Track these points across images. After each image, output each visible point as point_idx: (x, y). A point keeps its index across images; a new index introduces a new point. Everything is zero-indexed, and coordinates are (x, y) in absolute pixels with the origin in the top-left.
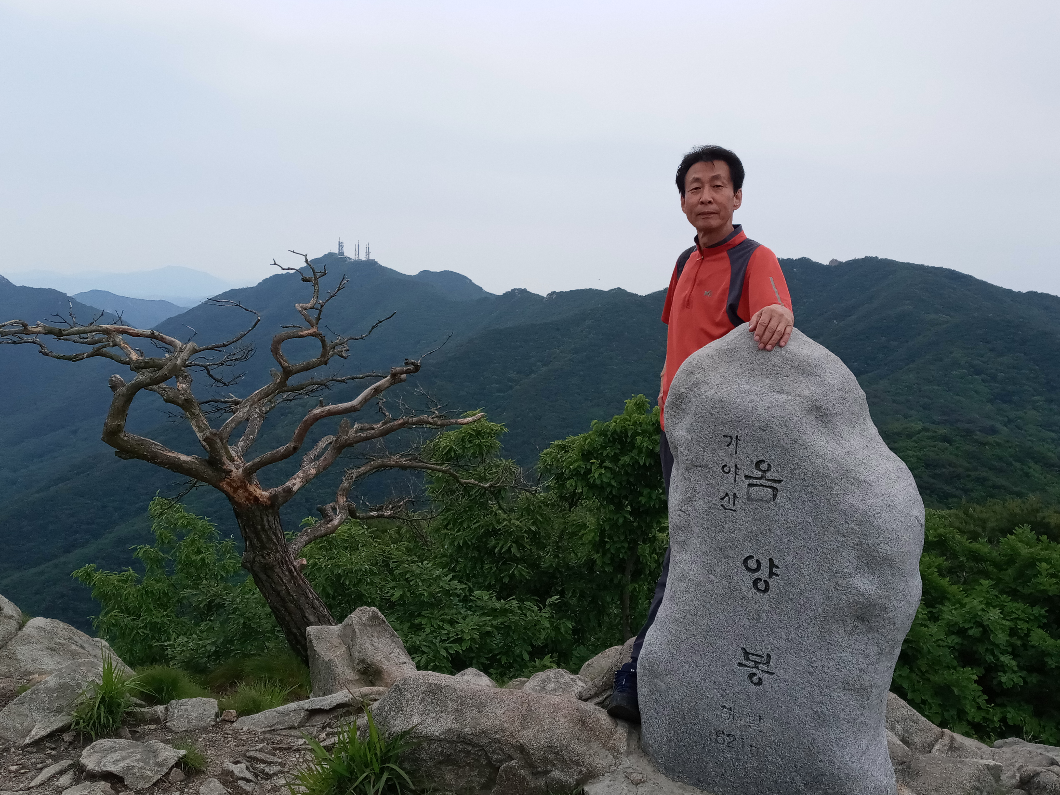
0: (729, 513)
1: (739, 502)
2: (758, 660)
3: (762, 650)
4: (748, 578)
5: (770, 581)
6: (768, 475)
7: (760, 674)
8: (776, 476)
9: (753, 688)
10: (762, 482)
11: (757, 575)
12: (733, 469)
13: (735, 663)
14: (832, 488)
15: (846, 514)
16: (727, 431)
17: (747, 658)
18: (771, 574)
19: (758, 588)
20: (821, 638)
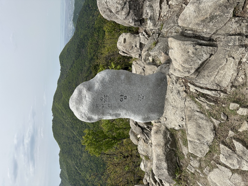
0: (112, 105)
1: (110, 103)
2: (139, 97)
3: (137, 96)
6: (104, 98)
7: (142, 97)
8: (104, 96)
9: (144, 98)
11: (124, 99)
12: (103, 105)
13: (140, 102)
14: (105, 85)
15: (110, 82)
16: (95, 107)
17: (139, 99)
18: (123, 96)
19: (126, 98)
20: (134, 85)
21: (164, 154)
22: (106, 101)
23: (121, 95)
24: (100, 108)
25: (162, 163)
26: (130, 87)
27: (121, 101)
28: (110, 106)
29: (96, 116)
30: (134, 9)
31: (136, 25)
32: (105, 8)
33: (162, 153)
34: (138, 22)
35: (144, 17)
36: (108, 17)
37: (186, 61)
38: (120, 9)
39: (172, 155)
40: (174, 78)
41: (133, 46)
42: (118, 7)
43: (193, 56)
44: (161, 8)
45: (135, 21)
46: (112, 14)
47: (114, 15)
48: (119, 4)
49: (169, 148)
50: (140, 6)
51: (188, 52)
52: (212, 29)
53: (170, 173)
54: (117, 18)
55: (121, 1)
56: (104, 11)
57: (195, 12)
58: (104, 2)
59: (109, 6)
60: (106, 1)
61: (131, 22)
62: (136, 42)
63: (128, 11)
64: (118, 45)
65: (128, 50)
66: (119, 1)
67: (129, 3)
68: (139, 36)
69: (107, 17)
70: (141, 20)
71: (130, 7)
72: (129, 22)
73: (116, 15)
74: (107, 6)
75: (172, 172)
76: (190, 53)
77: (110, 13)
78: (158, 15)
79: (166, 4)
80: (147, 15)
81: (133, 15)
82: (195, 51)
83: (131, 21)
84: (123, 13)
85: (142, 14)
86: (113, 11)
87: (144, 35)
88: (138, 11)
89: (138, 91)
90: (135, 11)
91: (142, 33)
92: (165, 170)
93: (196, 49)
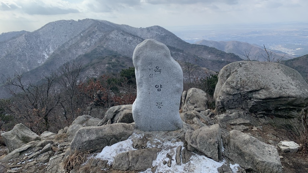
0: (152, 78)
1: (153, 75)
2: (160, 104)
3: (160, 102)
4: (157, 89)
5: (161, 89)
6: (159, 69)
7: (160, 106)
8: (160, 69)
9: (159, 109)
10: (157, 71)
11: (158, 88)
12: (151, 69)
13: (155, 105)
14: (171, 69)
15: (174, 74)
16: (149, 62)
17: (158, 104)
18: (161, 87)
19: (158, 91)
20: (172, 97)
21: (105, 135)
22: (155, 72)
23: (162, 85)
24: (149, 66)
25: (94, 135)
26: (169, 93)
27: (156, 86)
28: (150, 76)
29: (141, 63)
30: (233, 100)
31: (217, 103)
32: (231, 71)
33: (105, 133)
34: (221, 105)
35: (227, 111)
36: (222, 75)
37: (202, 138)
38: (232, 86)
39: (103, 144)
40: (181, 135)
41: (195, 105)
42: (233, 83)
43: (208, 143)
44: (240, 124)
45: (222, 103)
46: (226, 78)
47: (225, 81)
48: (237, 83)
49: (110, 140)
50: (237, 105)
51: (210, 139)
52: (232, 156)
53: (85, 143)
54: (222, 84)
55: (239, 85)
56: (227, 70)
57: (244, 141)
58: (236, 69)
59: (233, 74)
60: (237, 71)
61: (220, 98)
62: (200, 107)
63: (231, 94)
64: (193, 88)
65: (189, 99)
66: (239, 83)
67: (239, 94)
68: (206, 109)
69: (221, 73)
70: (224, 109)
71: (235, 94)
72: (220, 96)
73: (226, 82)
74: (233, 72)
75: (86, 146)
76: (210, 140)
77: (226, 76)
78: (232, 123)
79: (244, 129)
80: (230, 113)
81: (228, 100)
82: (212, 143)
83: (222, 98)
84: (228, 89)
85: (230, 109)
86: (228, 79)
87: (208, 114)
88: (232, 103)
89: (166, 102)
90: (232, 101)
91: (210, 112)
92: (88, 138)
93: (214, 144)
